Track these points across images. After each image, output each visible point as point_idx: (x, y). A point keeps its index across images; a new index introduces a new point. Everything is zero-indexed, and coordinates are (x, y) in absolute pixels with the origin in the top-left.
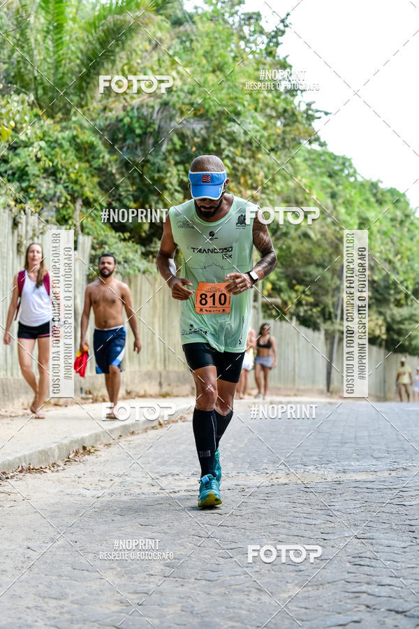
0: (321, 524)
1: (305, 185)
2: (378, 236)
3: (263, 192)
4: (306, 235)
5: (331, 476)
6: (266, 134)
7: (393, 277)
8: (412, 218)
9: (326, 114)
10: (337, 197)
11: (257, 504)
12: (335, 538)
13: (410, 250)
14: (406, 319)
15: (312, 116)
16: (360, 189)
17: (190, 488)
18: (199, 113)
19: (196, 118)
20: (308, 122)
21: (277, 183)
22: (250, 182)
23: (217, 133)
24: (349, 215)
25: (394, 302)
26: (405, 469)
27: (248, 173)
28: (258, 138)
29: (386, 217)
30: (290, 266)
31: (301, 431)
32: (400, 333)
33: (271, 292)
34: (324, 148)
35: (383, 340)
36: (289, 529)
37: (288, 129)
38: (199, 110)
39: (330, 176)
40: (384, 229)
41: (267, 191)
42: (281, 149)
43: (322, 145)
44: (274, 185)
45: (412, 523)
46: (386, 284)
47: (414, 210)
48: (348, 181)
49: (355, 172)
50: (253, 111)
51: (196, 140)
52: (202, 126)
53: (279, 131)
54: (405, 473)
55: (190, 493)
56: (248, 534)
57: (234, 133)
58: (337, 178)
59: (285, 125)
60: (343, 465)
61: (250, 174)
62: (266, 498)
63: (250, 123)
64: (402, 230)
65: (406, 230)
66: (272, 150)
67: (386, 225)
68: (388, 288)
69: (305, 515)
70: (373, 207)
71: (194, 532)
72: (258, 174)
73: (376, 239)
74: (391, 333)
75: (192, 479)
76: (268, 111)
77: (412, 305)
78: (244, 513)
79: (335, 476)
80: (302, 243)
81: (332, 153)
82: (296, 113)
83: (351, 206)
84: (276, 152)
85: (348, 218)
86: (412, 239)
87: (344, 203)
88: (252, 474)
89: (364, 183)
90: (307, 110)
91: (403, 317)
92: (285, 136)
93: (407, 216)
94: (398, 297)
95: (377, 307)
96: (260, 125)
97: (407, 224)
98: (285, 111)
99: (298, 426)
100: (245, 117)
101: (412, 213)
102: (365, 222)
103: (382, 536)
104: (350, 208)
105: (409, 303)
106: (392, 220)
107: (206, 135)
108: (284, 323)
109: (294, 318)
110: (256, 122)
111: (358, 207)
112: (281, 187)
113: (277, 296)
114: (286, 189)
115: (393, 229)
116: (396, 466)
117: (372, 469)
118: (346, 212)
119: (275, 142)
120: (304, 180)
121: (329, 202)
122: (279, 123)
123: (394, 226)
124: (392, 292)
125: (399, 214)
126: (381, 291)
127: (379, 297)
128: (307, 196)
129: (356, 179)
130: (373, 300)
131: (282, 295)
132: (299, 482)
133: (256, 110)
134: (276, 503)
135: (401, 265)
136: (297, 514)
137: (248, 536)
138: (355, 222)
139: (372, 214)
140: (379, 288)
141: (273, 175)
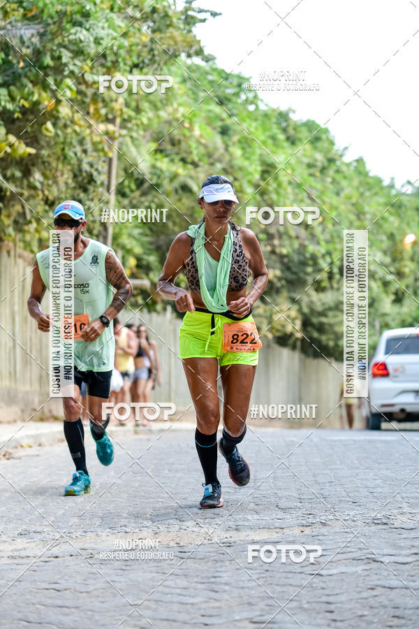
0: (201, 603)
1: (183, 116)
2: (289, 190)
3: (123, 127)
4: (185, 188)
5: (219, 535)
6: (126, 43)
7: (311, 248)
8: (338, 163)
9: (214, 14)
10: (231, 132)
11: (109, 575)
12: (221, 621)
13: (336, 208)
14: (330, 309)
15: (192, 17)
16: (263, 122)
17: (16, 554)
18: (29, 15)
19: (26, 22)
20: (187, 27)
21: (143, 113)
22: (103, 111)
23: (56, 42)
24: (248, 158)
25: (312, 285)
26: (324, 524)
27: (100, 100)
28: (115, 48)
29: (301, 162)
30: (162, 233)
31: (177, 471)
32: (321, 328)
33: (135, 270)
34: (210, 63)
35: (297, 339)
36: (155, 610)
37: (158, 36)
38: (31, 11)
39: (221, 103)
40: (298, 180)
41: (129, 125)
42: (148, 65)
43: (207, 59)
44: (139, 116)
45: (331, 599)
46: (302, 258)
47: (340, 153)
48: (246, 109)
49: (256, 97)
50: (108, 11)
51: (25, 51)
52: (34, 32)
53: (146, 39)
54: (324, 530)
55: (16, 561)
56: (97, 617)
57: (81, 41)
58: (230, 106)
59: (154, 31)
60: (236, 520)
61: (104, 101)
62: (124, 568)
63: (103, 28)
64: (323, 181)
65: (329, 180)
66: (136, 66)
67: (301, 174)
68: (303, 264)
69: (178, 591)
70: (283, 148)
71: (20, 616)
72: (116, 101)
73: (287, 193)
74: (310, 329)
75: (19, 540)
76: (130, 11)
77: (338, 289)
78: (91, 588)
79: (224, 535)
80: (180, 200)
81: (223, 71)
82: (170, 13)
83: (250, 146)
84: (141, 69)
85: (246, 163)
86: (338, 194)
87: (240, 141)
88: (104, 534)
89: (269, 112)
90: (187, 10)
91: (327, 306)
92: (154, 46)
93: (331, 161)
94: (318, 277)
95: (289, 291)
96: (119, 30)
97: (331, 172)
98: (154, 10)
99: (173, 464)
100: (96, 19)
101: (337, 157)
102: (269, 169)
103: (288, 618)
104: (248, 150)
105: (335, 285)
106: (310, 166)
107: (39, 46)
108: (154, 315)
109: (169, 308)
110: (112, 26)
111: (260, 148)
112: (149, 119)
113: (144, 276)
114: (155, 121)
115: (311, 179)
116: (310, 520)
117: (277, 525)
118: (243, 155)
119: (139, 56)
120: (181, 110)
121: (218, 140)
122: (144, 28)
123: (311, 175)
124: (309, 269)
125: (319, 157)
126: (294, 269)
127: (290, 276)
128: (187, 133)
129: (257, 106)
130: (284, 282)
131: (152, 275)
132: (173, 544)
133: (112, 9)
134: (139, 575)
135: (324, 230)
136: (167, 590)
137: (97, 621)
138: (255, 170)
139: (280, 158)
140: (291, 265)
141: (137, 101)
